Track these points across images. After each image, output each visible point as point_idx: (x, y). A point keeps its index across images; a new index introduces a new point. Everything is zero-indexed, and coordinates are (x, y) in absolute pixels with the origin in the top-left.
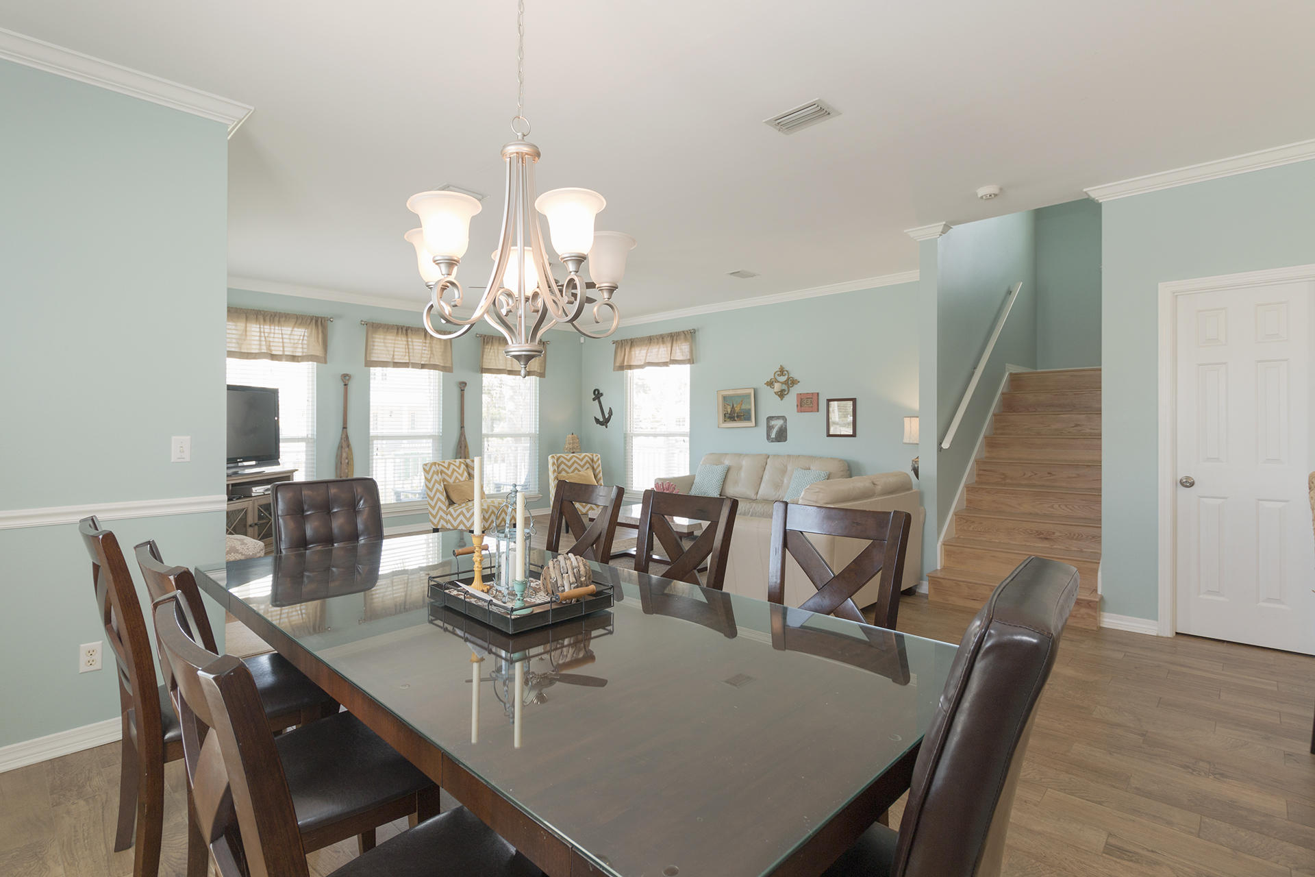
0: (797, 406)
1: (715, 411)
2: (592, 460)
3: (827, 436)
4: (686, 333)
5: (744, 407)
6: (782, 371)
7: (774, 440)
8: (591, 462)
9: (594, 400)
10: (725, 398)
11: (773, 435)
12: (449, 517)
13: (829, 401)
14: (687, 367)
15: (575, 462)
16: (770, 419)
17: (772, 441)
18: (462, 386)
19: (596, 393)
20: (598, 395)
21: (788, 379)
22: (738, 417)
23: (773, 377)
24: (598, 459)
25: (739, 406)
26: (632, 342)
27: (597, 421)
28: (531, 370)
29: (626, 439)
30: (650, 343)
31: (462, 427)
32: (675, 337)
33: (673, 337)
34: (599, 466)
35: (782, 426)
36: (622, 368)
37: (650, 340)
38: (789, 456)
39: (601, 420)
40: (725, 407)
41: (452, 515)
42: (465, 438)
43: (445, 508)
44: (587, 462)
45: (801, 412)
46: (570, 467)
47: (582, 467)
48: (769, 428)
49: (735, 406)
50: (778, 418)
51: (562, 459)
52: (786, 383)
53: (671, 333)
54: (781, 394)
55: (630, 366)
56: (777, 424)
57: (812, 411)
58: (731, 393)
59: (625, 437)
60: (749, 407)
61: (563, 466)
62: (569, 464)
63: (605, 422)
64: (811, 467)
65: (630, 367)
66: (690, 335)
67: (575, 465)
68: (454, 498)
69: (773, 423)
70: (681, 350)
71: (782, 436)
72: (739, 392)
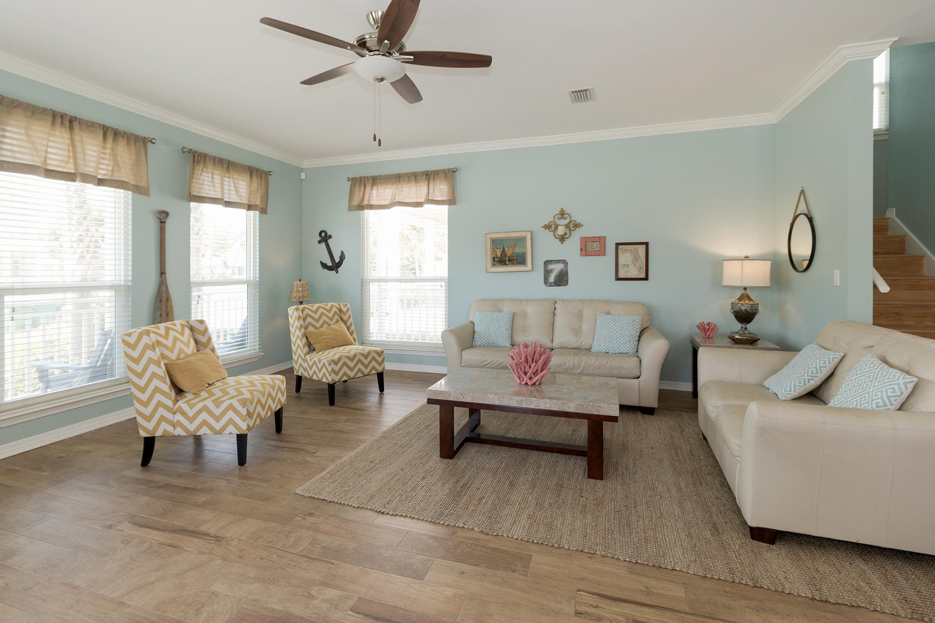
0: (581, 250)
1: (483, 255)
2: (340, 310)
3: (616, 280)
4: (447, 172)
5: (517, 250)
6: (562, 214)
7: (553, 284)
8: (339, 313)
9: (320, 242)
10: (494, 241)
11: (552, 279)
12: (178, 417)
13: (618, 244)
14: (445, 208)
15: (322, 314)
16: (547, 263)
17: (551, 286)
18: (162, 217)
19: (323, 234)
20: (325, 238)
21: (570, 222)
22: (509, 260)
23: (552, 220)
24: (348, 310)
25: (511, 249)
26: (374, 180)
27: (324, 266)
28: (252, 203)
29: (363, 285)
30: (399, 181)
31: (162, 273)
32: (432, 176)
33: (429, 176)
34: (349, 317)
35: (562, 270)
36: (361, 207)
37: (399, 178)
38: (582, 301)
39: (330, 264)
40: (494, 250)
41: (183, 413)
42: (167, 288)
43: (170, 403)
44: (335, 313)
45: (586, 256)
46: (317, 321)
47: (331, 319)
48: (547, 273)
49: (506, 249)
50: (558, 261)
51: (307, 311)
52: (567, 226)
53: (427, 171)
54: (562, 239)
55: (371, 205)
56: (557, 268)
57: (599, 255)
58: (502, 235)
59: (362, 283)
60: (522, 250)
61: (309, 320)
62: (317, 316)
63: (335, 266)
64: (612, 312)
65: (371, 207)
66: (449, 174)
67: (324, 318)
68: (183, 384)
69: (551, 267)
70: (441, 190)
71: (562, 280)
72: (513, 235)
